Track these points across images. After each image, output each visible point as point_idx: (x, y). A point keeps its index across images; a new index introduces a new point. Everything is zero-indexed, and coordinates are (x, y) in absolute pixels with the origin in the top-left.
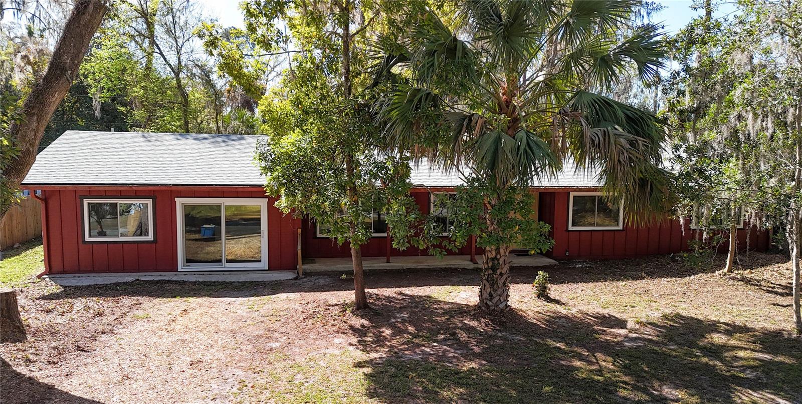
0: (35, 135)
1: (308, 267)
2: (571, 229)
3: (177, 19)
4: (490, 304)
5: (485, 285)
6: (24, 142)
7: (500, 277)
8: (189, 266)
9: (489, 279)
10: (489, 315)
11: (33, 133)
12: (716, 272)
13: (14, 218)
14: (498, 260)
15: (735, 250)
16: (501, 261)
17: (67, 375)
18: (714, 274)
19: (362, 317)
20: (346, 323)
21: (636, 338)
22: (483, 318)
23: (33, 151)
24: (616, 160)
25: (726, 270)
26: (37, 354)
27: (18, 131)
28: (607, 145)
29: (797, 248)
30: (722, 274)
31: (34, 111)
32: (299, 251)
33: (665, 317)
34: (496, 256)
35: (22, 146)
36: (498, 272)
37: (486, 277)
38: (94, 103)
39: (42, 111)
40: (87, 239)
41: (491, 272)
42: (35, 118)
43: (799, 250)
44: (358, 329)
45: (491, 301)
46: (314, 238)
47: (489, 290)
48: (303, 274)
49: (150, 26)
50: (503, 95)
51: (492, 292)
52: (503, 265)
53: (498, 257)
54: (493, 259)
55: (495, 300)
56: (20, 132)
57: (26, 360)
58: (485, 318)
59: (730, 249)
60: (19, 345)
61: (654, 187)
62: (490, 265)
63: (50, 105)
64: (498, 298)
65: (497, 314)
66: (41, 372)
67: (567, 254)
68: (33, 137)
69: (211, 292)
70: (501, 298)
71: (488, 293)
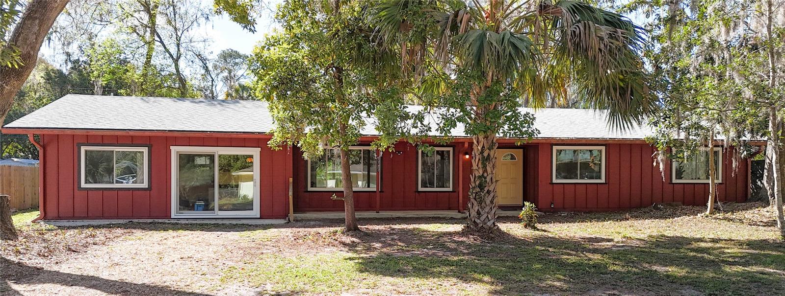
0: (36, 39)
1: (300, 216)
2: (555, 182)
3: (177, 10)
4: (478, 221)
5: (473, 204)
6: (25, 44)
7: (487, 195)
8: (182, 213)
9: (477, 197)
10: (478, 232)
11: (35, 36)
12: (699, 214)
13: (13, 184)
14: (485, 178)
15: (716, 193)
16: (488, 179)
17: (57, 263)
18: (697, 217)
19: (352, 236)
20: (336, 240)
21: (623, 246)
22: (471, 235)
23: (34, 55)
24: (597, 49)
25: (708, 212)
26: (27, 250)
27: (20, 34)
28: (587, 35)
29: (776, 154)
30: (704, 216)
31: (36, 15)
32: (290, 197)
33: (650, 236)
34: (483, 174)
35: (24, 48)
36: (486, 189)
37: (474, 195)
38: (96, 89)
39: (43, 15)
40: (83, 185)
41: (478, 190)
42: (37, 21)
43: (778, 156)
44: (349, 244)
45: (479, 219)
46: (305, 192)
47: (476, 209)
48: (294, 221)
49: (152, 17)
50: (487, 18)
51: (480, 210)
52: (490, 183)
53: (485, 175)
54: (480, 177)
55: (483, 218)
56: (22, 35)
57: (16, 252)
58: (474, 235)
59: (711, 192)
60: (11, 242)
61: (634, 90)
62: (477, 183)
63: (51, 10)
64: (485, 215)
65: (485, 232)
66: (30, 261)
67: (552, 206)
68: (34, 40)
69: (204, 229)
70: (489, 216)
71: (476, 210)
